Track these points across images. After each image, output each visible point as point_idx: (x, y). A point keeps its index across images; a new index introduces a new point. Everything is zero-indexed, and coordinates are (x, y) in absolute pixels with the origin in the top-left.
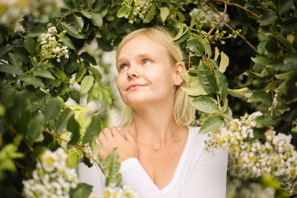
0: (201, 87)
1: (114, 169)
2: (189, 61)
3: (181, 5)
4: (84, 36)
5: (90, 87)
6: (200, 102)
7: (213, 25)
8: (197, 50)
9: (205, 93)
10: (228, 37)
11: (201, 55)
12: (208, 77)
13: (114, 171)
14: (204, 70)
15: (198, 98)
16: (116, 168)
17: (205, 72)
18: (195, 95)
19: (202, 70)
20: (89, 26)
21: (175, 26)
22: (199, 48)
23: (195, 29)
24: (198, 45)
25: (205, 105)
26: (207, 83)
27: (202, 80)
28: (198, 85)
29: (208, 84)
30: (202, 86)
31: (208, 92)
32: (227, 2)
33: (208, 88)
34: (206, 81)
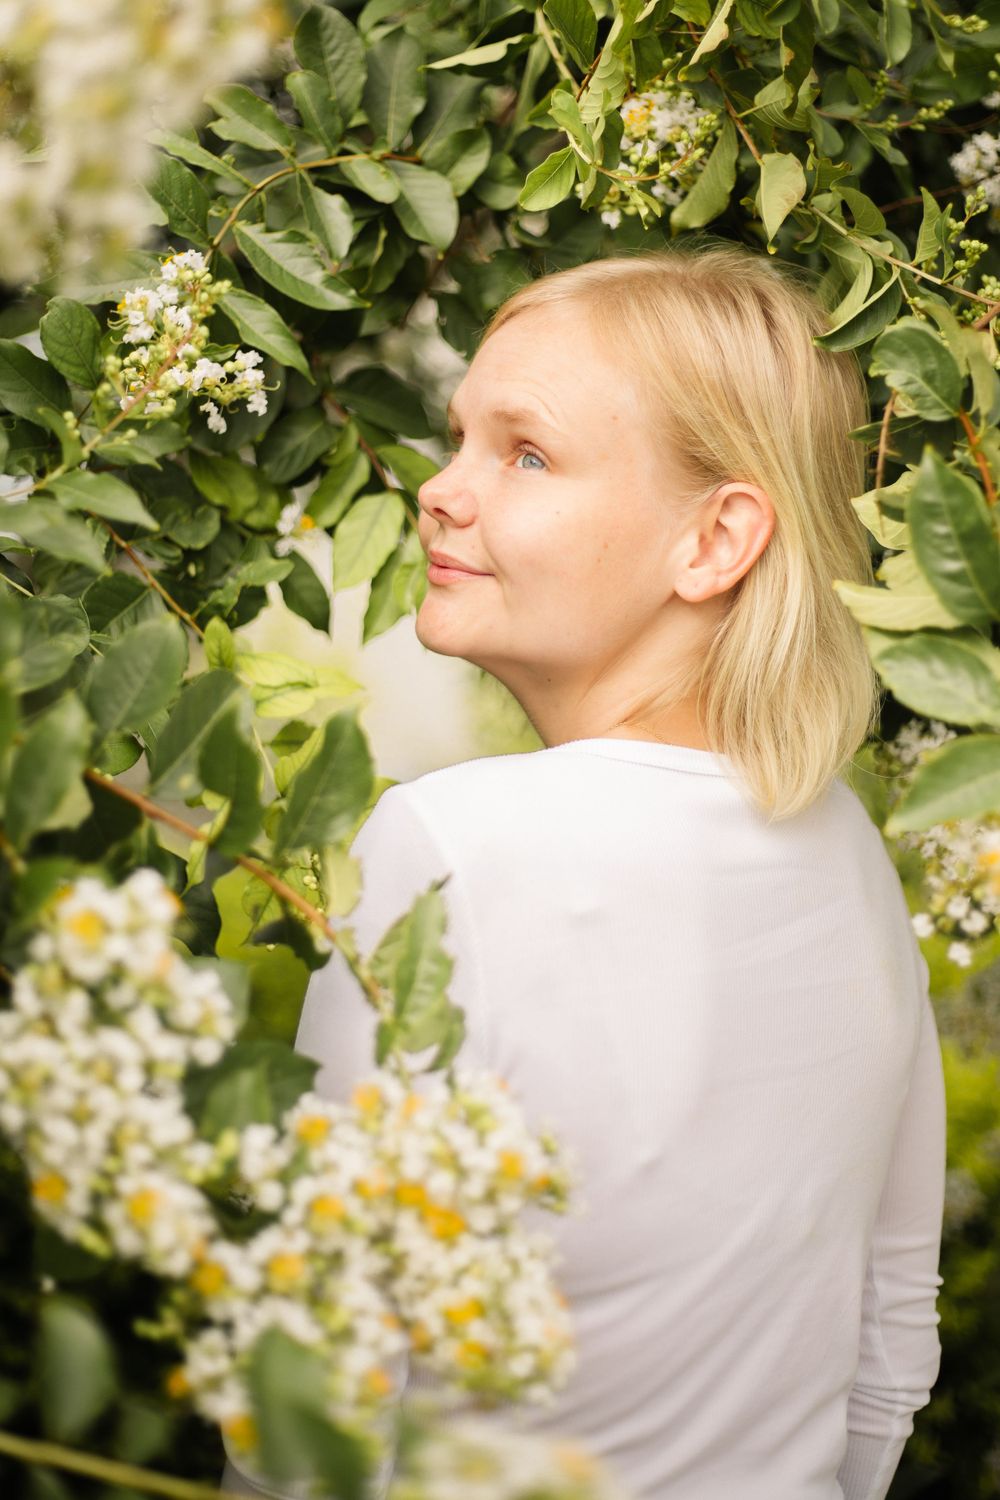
0: (926, 586)
1: (419, 985)
2: (883, 446)
4: (352, 297)
5: (380, 561)
6: (915, 661)
8: (927, 389)
9: (948, 621)
11: (947, 412)
12: (964, 538)
13: (422, 992)
14: (942, 497)
15: (908, 642)
16: (430, 979)
17: (946, 509)
18: (901, 626)
19: (931, 497)
20: (386, 242)
21: (837, 253)
22: (938, 377)
23: (941, 277)
24: (933, 359)
25: (939, 677)
26: (953, 566)
27: (930, 552)
29: (965, 569)
30: (932, 580)
31: (964, 611)
33: (962, 591)
34: (954, 556)
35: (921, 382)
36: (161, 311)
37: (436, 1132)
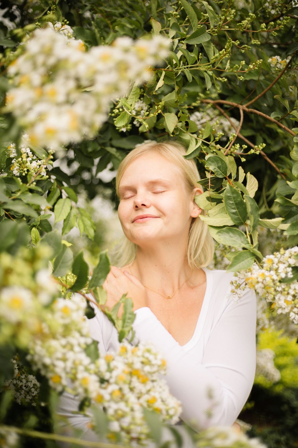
0: (228, 216)
1: (127, 321)
2: (209, 184)
3: (185, 108)
5: (67, 215)
6: (226, 233)
7: (232, 137)
8: (219, 170)
9: (231, 223)
10: (249, 153)
11: (223, 176)
12: (236, 204)
13: (128, 322)
14: (231, 195)
15: (224, 229)
16: (129, 319)
17: (232, 197)
18: (218, 225)
19: (229, 195)
21: (182, 137)
22: (222, 167)
23: (209, 142)
24: (220, 163)
25: (232, 237)
26: (234, 211)
27: (229, 207)
28: (219, 213)
29: (237, 211)
30: (229, 214)
31: (236, 221)
32: (243, 107)
33: (236, 217)
34: (234, 209)
35: (217, 169)
37: (143, 356)
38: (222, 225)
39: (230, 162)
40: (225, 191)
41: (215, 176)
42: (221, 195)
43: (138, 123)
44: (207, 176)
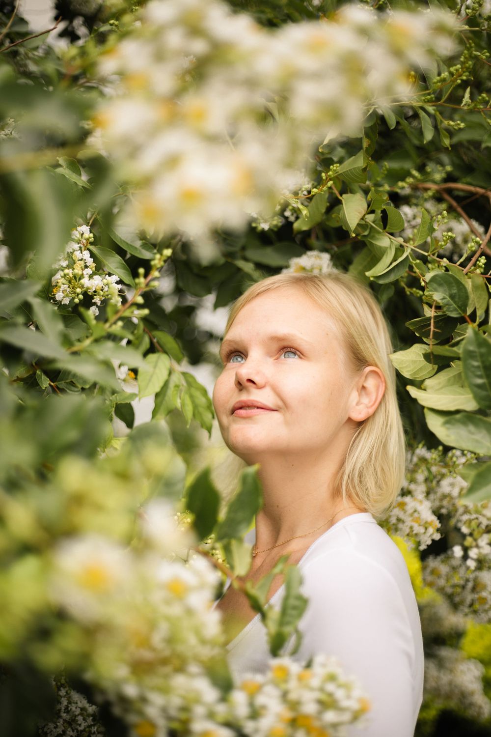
0: (468, 390)
2: (432, 327)
5: (161, 384)
6: (461, 426)
7: (473, 245)
8: (452, 302)
9: (472, 406)
11: (460, 313)
12: (486, 368)
14: (476, 350)
15: (458, 416)
17: (478, 354)
18: (445, 408)
19: (471, 348)
21: (374, 242)
22: (457, 297)
23: (428, 252)
24: (455, 288)
25: (473, 434)
26: (480, 381)
27: (470, 374)
28: (448, 386)
29: (485, 383)
30: (470, 388)
33: (484, 393)
34: (480, 377)
35: (448, 298)
36: (72, 253)
38: (453, 408)
39: (476, 287)
40: (464, 342)
41: (444, 312)
42: (455, 349)
43: (292, 215)
44: (425, 313)
